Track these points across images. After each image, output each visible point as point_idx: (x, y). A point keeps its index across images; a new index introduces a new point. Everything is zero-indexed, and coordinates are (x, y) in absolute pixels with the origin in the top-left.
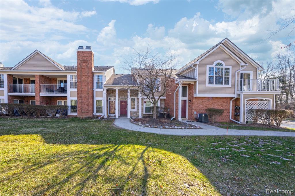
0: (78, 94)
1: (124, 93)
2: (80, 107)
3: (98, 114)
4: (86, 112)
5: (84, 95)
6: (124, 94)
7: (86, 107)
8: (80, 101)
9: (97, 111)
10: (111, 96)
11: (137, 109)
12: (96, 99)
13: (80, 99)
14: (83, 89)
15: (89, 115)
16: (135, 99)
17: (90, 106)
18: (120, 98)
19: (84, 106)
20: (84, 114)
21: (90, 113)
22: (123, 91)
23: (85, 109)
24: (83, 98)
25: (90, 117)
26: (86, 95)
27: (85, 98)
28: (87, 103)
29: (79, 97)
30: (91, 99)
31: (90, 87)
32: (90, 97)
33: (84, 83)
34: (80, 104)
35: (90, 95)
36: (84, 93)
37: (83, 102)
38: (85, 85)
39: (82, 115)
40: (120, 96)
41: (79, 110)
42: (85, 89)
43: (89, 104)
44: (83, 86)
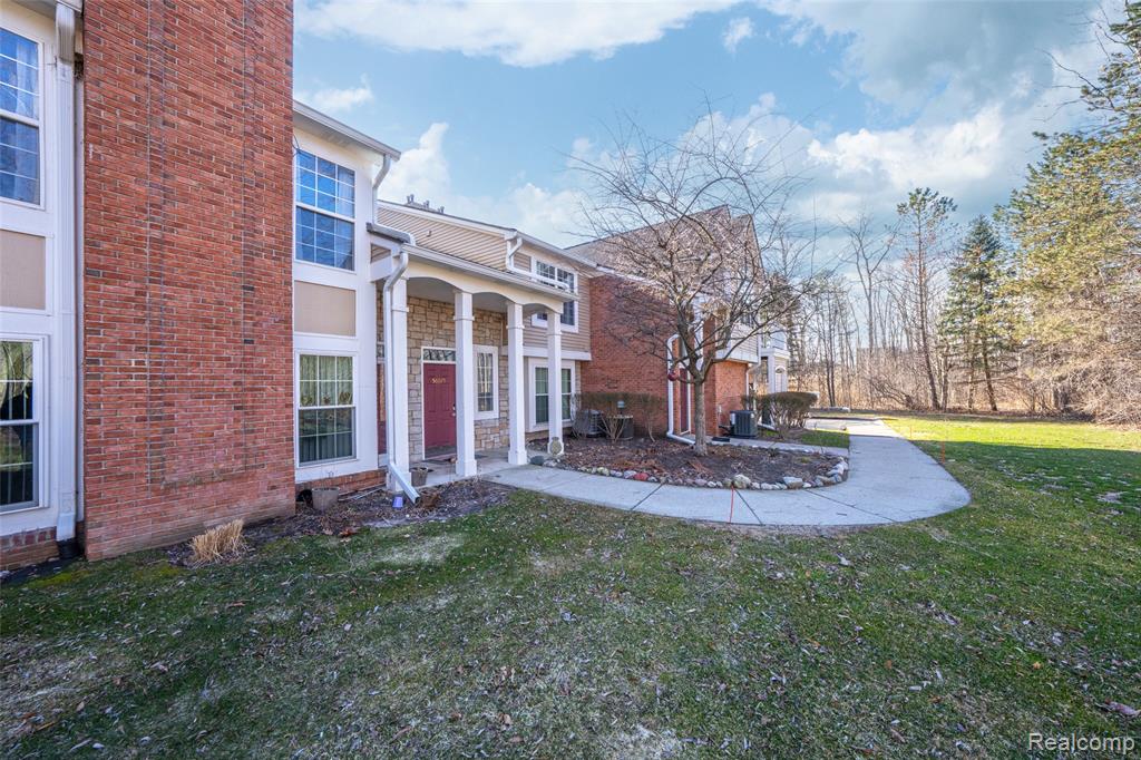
1: (442, 317)
2: (134, 428)
5: (200, 304)
6: (447, 326)
7: (223, 423)
8: (129, 359)
9: (306, 452)
11: (500, 411)
12: (301, 343)
13: (135, 331)
14: (182, 237)
16: (490, 356)
17: (275, 407)
18: (423, 347)
19: (194, 416)
20: (193, 501)
21: (270, 477)
22: (441, 307)
23: (202, 448)
24: (178, 331)
25: (270, 513)
26: (220, 303)
27: (208, 333)
28: (235, 384)
29: (120, 313)
30: (283, 344)
31: (269, 234)
32: (266, 321)
33: (206, 174)
34: (140, 397)
35: (273, 302)
36: (200, 281)
37: (187, 377)
38: (210, 202)
39: (171, 512)
40: (426, 338)
41: (125, 469)
42: (209, 239)
43: (263, 389)
44: (185, 198)
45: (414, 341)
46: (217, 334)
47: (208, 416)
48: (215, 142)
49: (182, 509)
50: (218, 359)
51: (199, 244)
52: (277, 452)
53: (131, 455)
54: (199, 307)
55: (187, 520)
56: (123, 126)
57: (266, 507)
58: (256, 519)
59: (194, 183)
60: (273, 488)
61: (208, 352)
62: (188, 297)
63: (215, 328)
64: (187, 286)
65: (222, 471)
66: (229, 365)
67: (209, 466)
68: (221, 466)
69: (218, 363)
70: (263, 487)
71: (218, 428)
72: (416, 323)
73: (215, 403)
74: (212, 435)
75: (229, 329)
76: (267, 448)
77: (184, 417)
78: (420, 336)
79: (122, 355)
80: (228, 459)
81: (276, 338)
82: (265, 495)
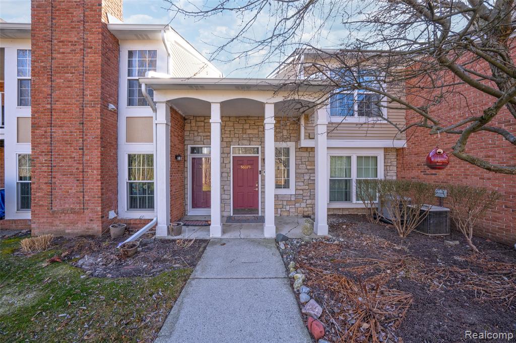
0: (35, 126)
1: (247, 126)
2: (44, 186)
3: (137, 214)
4: (73, 211)
5: (64, 134)
6: (249, 131)
7: (72, 187)
8: (43, 159)
9: (133, 203)
10: (199, 139)
11: (296, 189)
12: (127, 148)
13: (44, 148)
14: (59, 105)
15: (86, 225)
16: (288, 149)
17: (92, 181)
18: (232, 147)
19: (63, 183)
20: (61, 220)
21: (90, 215)
22: (245, 120)
23: (65, 197)
24: (57, 147)
25: (90, 233)
26: (71, 132)
27: (67, 146)
28: (77, 169)
29: (40, 141)
30: (96, 149)
31: (91, 95)
32: (89, 138)
33: (66, 75)
34: (46, 174)
35: (92, 129)
36: (64, 124)
37: (60, 166)
38: (68, 87)
39: (55, 223)
40: (234, 141)
41: (41, 203)
42: (67, 104)
43: (87, 172)
44: (60, 88)
45: (225, 143)
46: (70, 146)
47: (66, 183)
48: (70, 59)
49: (58, 222)
50: (71, 158)
51: (64, 107)
52: (93, 203)
53: (43, 197)
54: (64, 135)
55: (59, 228)
56: (41, 66)
57: (88, 229)
58: (84, 234)
59: (62, 81)
60: (91, 220)
61: (67, 155)
62: (60, 131)
63: (70, 144)
64: (59, 127)
65: (72, 209)
66: (74, 161)
67: (67, 206)
68: (72, 206)
69: (70, 160)
70: (87, 220)
71: (71, 189)
72: (226, 132)
73: (69, 178)
74: (68, 192)
75: (74, 144)
76: (89, 200)
77: (59, 183)
78: (230, 139)
79: (41, 157)
80: (74, 203)
81: (93, 146)
82: (88, 223)
